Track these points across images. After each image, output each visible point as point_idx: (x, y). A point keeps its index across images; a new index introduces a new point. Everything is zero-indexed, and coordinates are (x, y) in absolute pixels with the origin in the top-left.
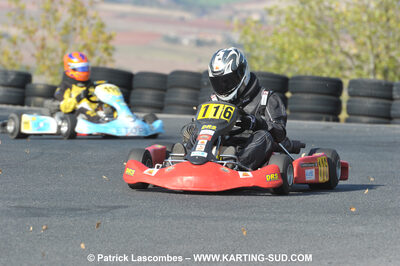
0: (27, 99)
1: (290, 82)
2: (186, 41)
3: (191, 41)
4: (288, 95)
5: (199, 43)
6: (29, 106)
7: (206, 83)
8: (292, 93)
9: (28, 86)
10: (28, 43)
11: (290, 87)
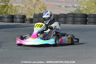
0: (25, 22)
1: (88, 15)
2: (63, 7)
3: (64, 6)
4: (88, 19)
5: (66, 7)
6: (25, 23)
7: (68, 16)
8: (89, 18)
9: (25, 18)
10: (25, 8)
11: (88, 17)
